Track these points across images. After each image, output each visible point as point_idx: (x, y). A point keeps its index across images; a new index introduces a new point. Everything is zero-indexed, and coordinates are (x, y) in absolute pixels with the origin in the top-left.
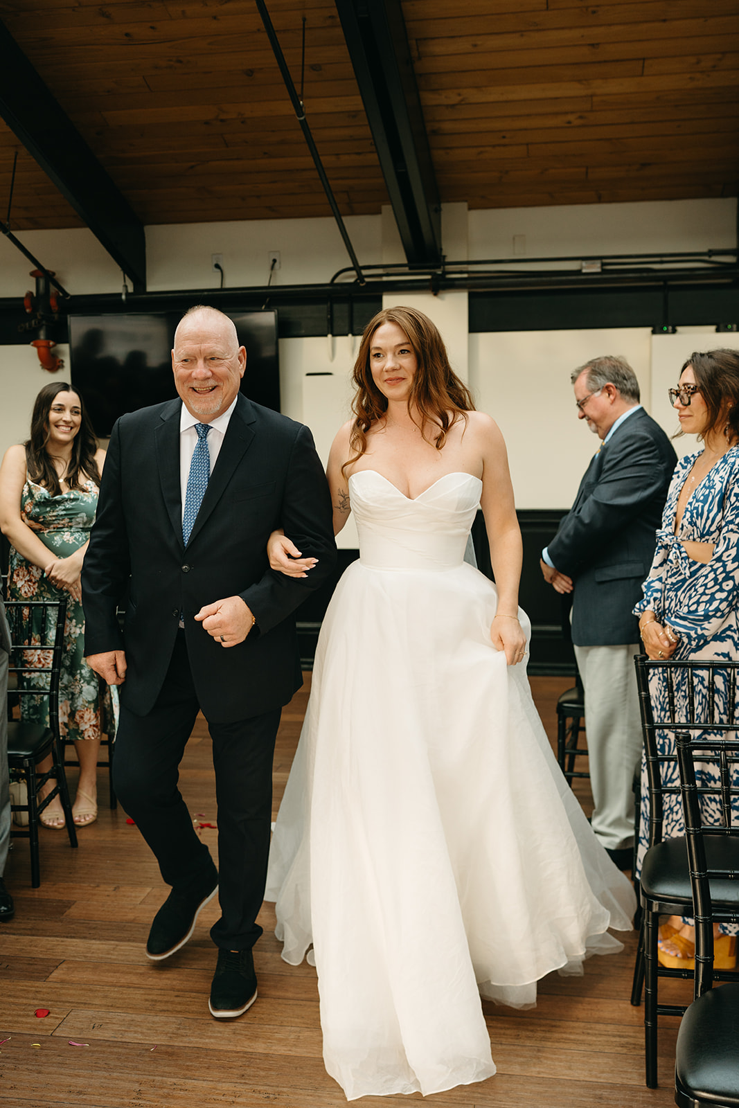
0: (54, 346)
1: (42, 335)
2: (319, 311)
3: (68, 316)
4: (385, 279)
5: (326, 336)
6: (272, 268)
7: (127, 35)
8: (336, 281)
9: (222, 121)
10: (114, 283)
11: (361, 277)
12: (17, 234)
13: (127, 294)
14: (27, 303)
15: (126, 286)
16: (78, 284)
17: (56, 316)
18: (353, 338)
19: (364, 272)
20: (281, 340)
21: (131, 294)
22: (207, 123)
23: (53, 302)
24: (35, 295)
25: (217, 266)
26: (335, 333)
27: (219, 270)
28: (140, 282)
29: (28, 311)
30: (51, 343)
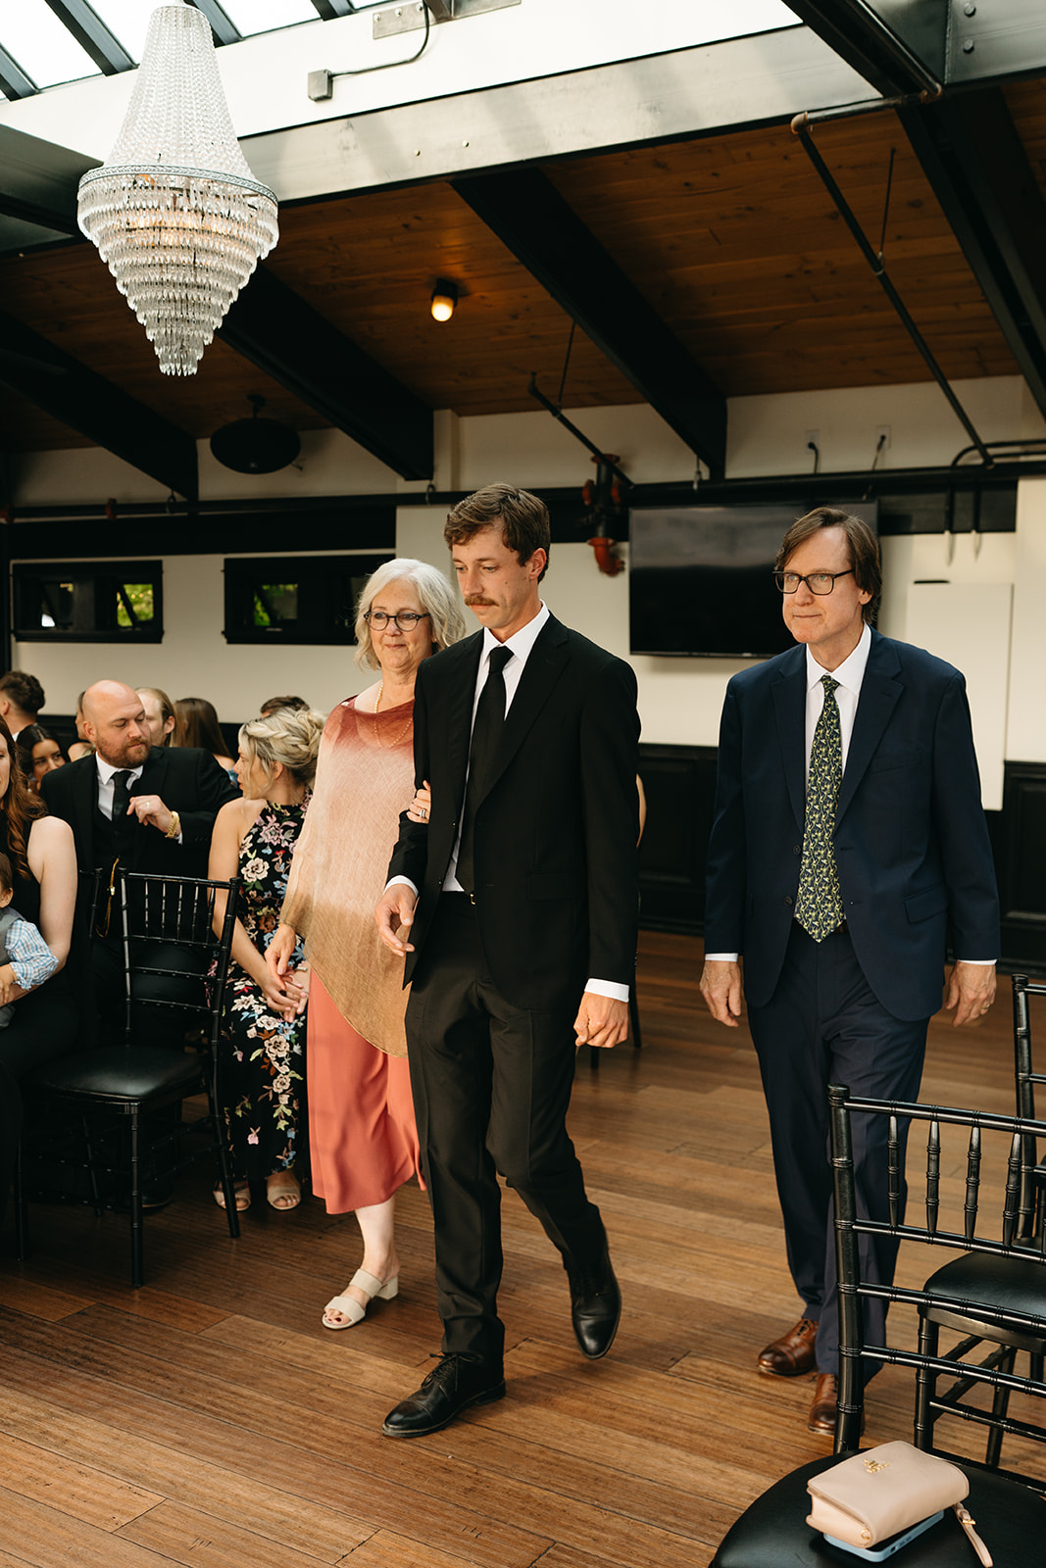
0: (614, 544)
1: (601, 531)
2: (936, 502)
3: (630, 509)
4: (1023, 459)
5: (942, 532)
6: (880, 447)
7: (687, 184)
8: (960, 463)
9: (807, 272)
10: (686, 469)
11: (988, 459)
12: (566, 413)
13: (701, 482)
14: (585, 494)
15: (699, 473)
16: (646, 471)
17: (617, 509)
18: (978, 535)
19: (991, 451)
20: (885, 539)
21: (706, 481)
22: (789, 276)
23: (615, 493)
24: (595, 483)
25: (812, 446)
26: (955, 529)
27: (813, 451)
28: (717, 465)
29: (586, 503)
30: (610, 541)
